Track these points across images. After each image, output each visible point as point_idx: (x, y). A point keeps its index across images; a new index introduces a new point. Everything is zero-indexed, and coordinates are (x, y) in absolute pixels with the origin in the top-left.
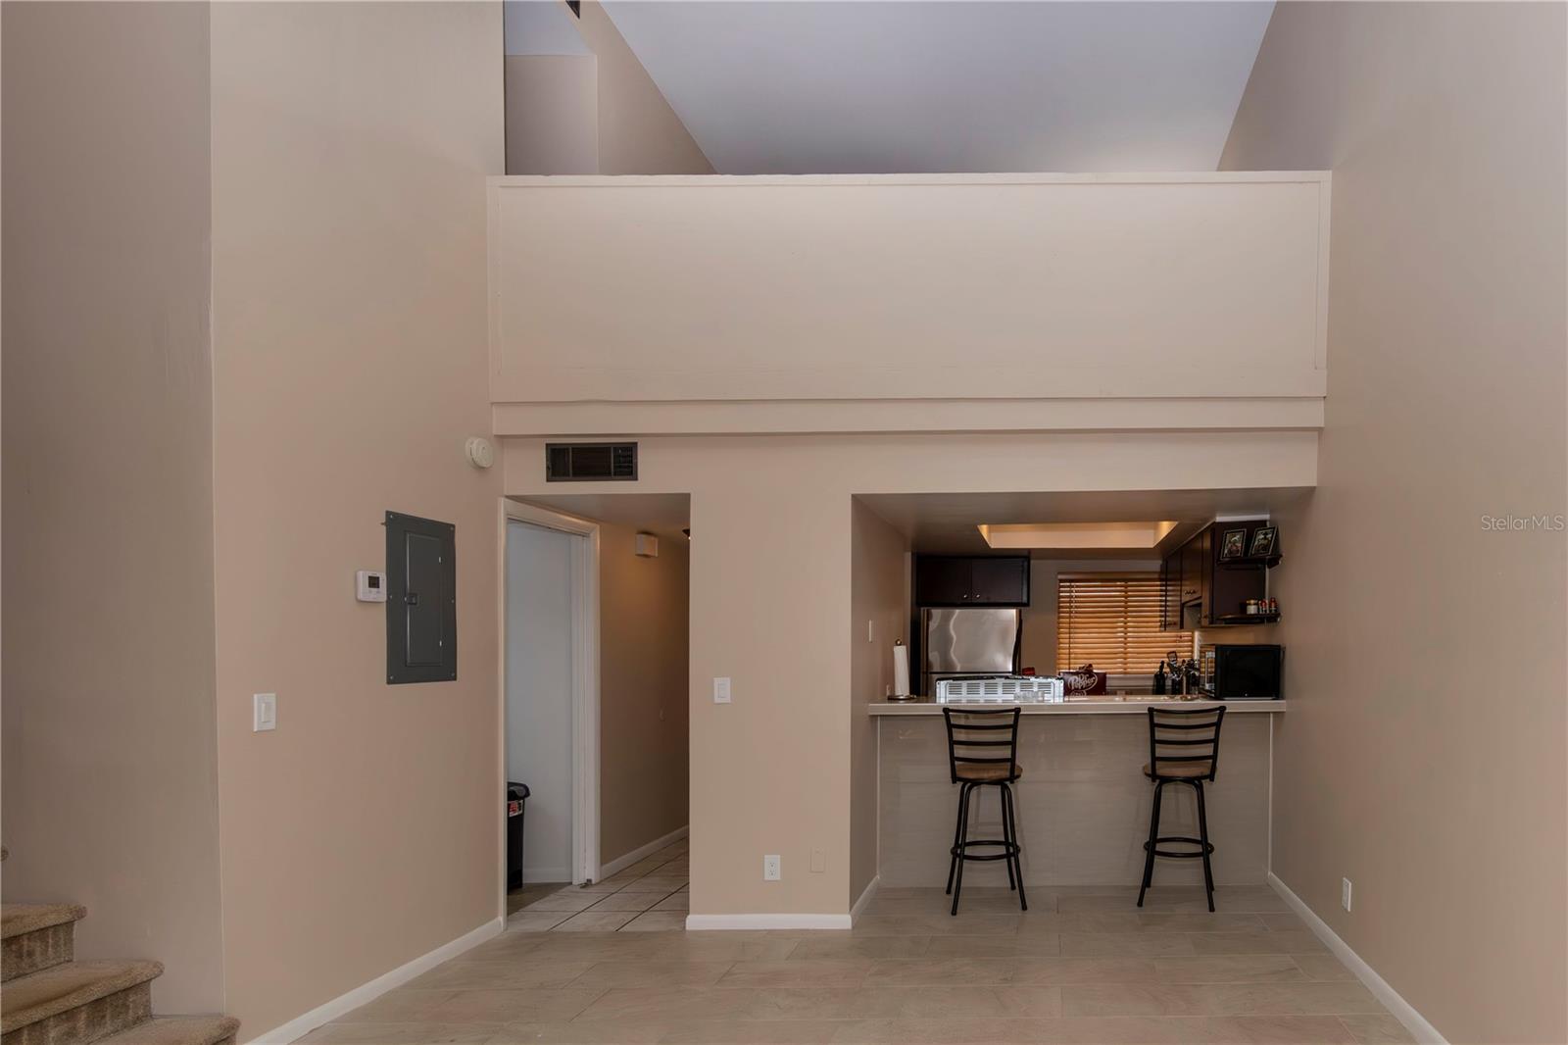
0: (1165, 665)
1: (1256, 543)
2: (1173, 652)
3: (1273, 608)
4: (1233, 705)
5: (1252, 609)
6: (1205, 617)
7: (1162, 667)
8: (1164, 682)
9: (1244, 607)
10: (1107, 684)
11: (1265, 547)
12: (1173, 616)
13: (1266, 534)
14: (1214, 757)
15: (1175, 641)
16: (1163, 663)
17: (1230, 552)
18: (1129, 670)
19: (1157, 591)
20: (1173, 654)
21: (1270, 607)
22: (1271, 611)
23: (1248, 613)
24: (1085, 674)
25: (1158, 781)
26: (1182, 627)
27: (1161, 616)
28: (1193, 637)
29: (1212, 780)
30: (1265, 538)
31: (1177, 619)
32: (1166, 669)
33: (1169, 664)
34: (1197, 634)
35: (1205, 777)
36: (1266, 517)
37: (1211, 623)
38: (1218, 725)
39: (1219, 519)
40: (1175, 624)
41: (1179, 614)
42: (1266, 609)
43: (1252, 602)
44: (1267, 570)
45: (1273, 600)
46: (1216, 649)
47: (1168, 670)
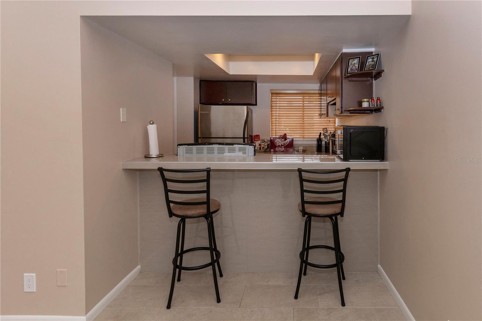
0: (322, 134)
1: (367, 64)
2: (325, 128)
3: (379, 104)
4: (354, 164)
5: (365, 105)
6: (338, 109)
7: (320, 135)
8: (321, 143)
9: (360, 104)
10: (294, 143)
11: (374, 66)
12: (324, 111)
13: (373, 58)
14: (343, 202)
15: (327, 123)
16: (320, 133)
17: (352, 69)
18: (305, 136)
19: (316, 99)
20: (325, 130)
21: (377, 103)
22: (377, 105)
23: (363, 106)
24: (283, 138)
25: (306, 216)
26: (327, 116)
27: (319, 111)
28: (335, 121)
29: (342, 216)
30: (373, 61)
31: (326, 112)
32: (322, 137)
33: (324, 134)
34: (337, 120)
35: (338, 214)
36: (372, 50)
37: (342, 113)
38: (345, 180)
39: (345, 50)
40: (325, 114)
41: (326, 110)
42: (374, 105)
43: (366, 100)
44: (374, 81)
45: (378, 99)
46: (344, 128)
47: (323, 137)
